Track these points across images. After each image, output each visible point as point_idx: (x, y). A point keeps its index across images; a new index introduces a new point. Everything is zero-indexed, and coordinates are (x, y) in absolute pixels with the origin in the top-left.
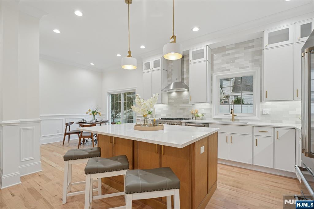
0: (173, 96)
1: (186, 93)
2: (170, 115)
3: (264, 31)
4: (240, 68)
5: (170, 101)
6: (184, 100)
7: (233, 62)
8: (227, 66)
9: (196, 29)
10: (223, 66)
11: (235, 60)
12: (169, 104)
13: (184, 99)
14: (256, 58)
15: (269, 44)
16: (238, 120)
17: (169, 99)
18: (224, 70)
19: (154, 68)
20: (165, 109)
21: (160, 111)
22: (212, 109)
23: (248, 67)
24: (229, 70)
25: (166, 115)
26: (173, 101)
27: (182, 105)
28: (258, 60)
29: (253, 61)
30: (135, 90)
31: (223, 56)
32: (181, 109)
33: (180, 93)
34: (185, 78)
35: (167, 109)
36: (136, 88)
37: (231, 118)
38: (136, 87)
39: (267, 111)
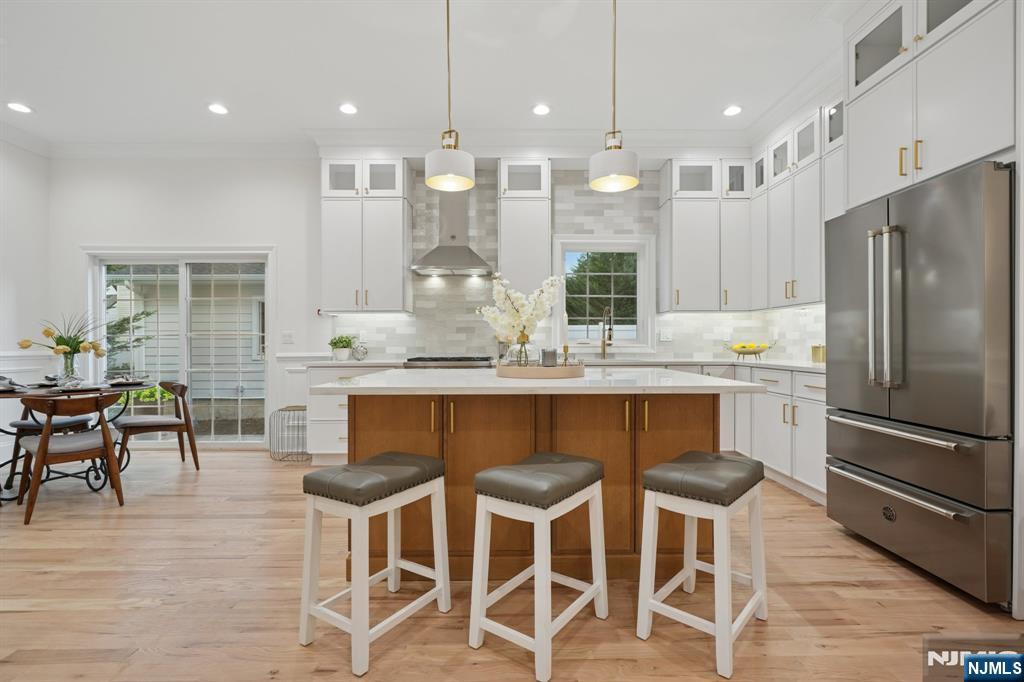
0: (433, 289)
1: (475, 282)
2: (423, 349)
3: (671, 160)
4: (616, 232)
5: (420, 304)
6: (471, 302)
7: (602, 214)
8: (588, 221)
9: (542, 110)
10: (579, 219)
11: (605, 211)
12: (416, 312)
13: (468, 299)
14: (647, 213)
15: (681, 189)
16: (612, 355)
17: (416, 297)
18: (580, 230)
19: (371, 188)
20: (400, 331)
21: (383, 337)
22: (550, 328)
23: (630, 232)
24: (592, 232)
25: (408, 349)
26: (432, 305)
27: (462, 318)
28: (650, 219)
29: (642, 220)
30: (266, 256)
31: (577, 193)
32: (459, 330)
33: (455, 279)
34: (474, 237)
35: (411, 330)
36: (271, 248)
37: (600, 350)
38: (270, 245)
39: (667, 333)
